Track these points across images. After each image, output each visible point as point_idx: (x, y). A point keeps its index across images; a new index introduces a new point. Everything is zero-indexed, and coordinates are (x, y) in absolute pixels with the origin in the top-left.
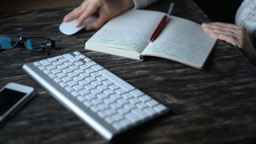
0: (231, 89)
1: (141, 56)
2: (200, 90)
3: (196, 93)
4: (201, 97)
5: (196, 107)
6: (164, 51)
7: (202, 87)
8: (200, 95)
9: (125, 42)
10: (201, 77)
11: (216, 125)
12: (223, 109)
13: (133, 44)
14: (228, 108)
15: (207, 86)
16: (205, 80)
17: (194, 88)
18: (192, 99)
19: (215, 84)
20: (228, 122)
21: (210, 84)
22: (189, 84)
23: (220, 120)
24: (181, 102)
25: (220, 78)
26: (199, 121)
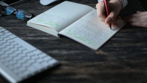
0: (142, 49)
1: (58, 34)
2: (120, 48)
3: (117, 49)
4: (120, 52)
5: (114, 58)
6: (75, 34)
7: (123, 46)
8: (120, 51)
9: (51, 23)
10: (124, 39)
11: (124, 71)
12: (132, 62)
13: (56, 25)
14: (137, 61)
15: (127, 46)
16: (126, 42)
17: (117, 46)
18: (114, 52)
19: (133, 45)
20: (133, 70)
21: (129, 45)
22: (115, 43)
23: (128, 68)
24: (105, 54)
25: (137, 42)
26: (113, 67)
